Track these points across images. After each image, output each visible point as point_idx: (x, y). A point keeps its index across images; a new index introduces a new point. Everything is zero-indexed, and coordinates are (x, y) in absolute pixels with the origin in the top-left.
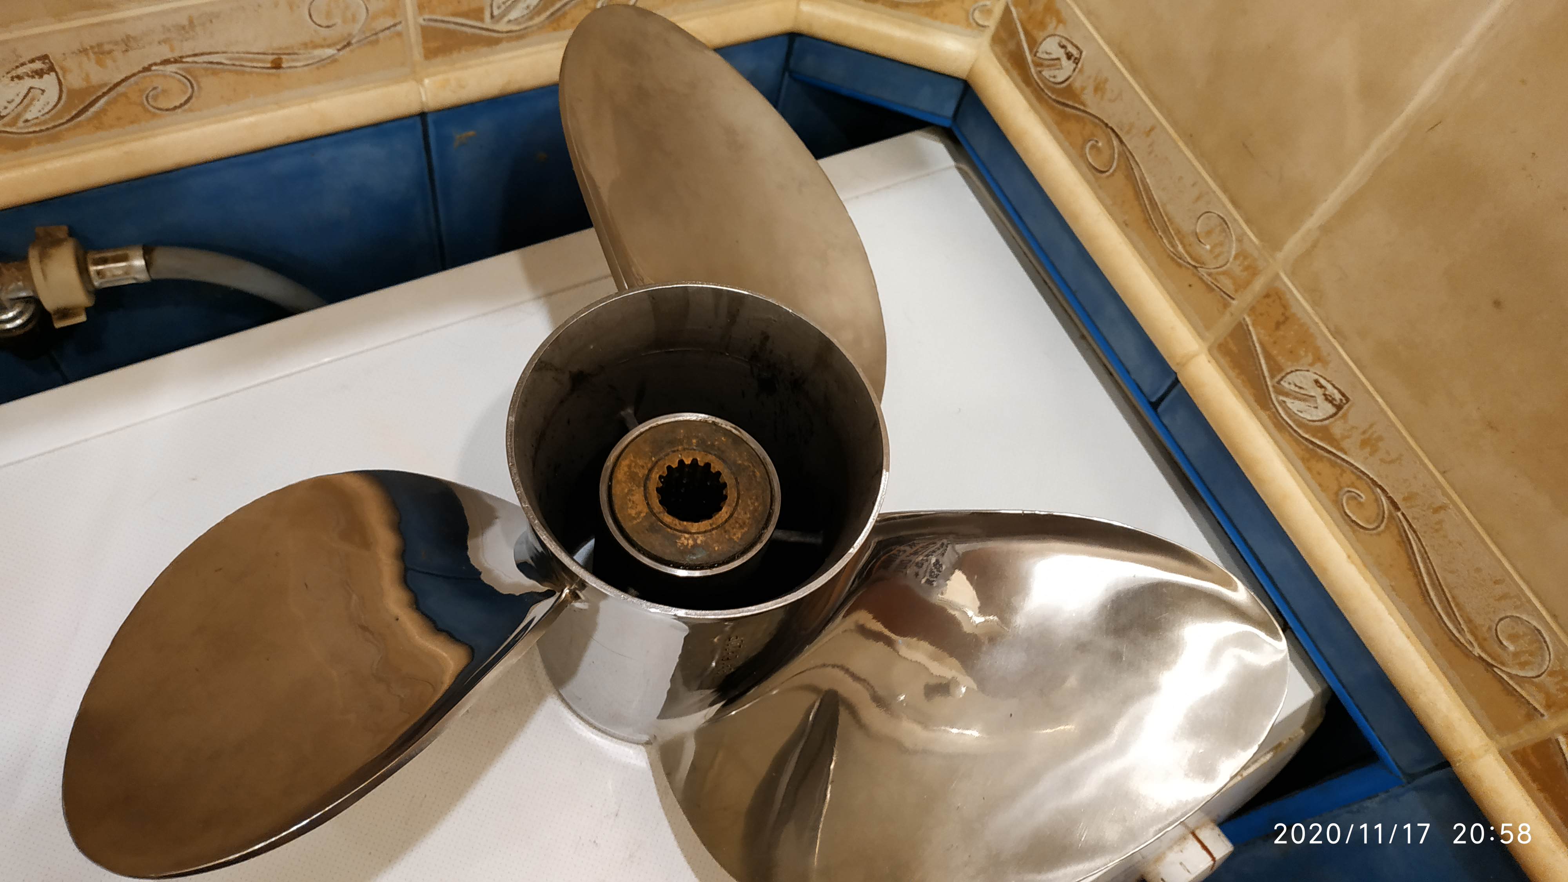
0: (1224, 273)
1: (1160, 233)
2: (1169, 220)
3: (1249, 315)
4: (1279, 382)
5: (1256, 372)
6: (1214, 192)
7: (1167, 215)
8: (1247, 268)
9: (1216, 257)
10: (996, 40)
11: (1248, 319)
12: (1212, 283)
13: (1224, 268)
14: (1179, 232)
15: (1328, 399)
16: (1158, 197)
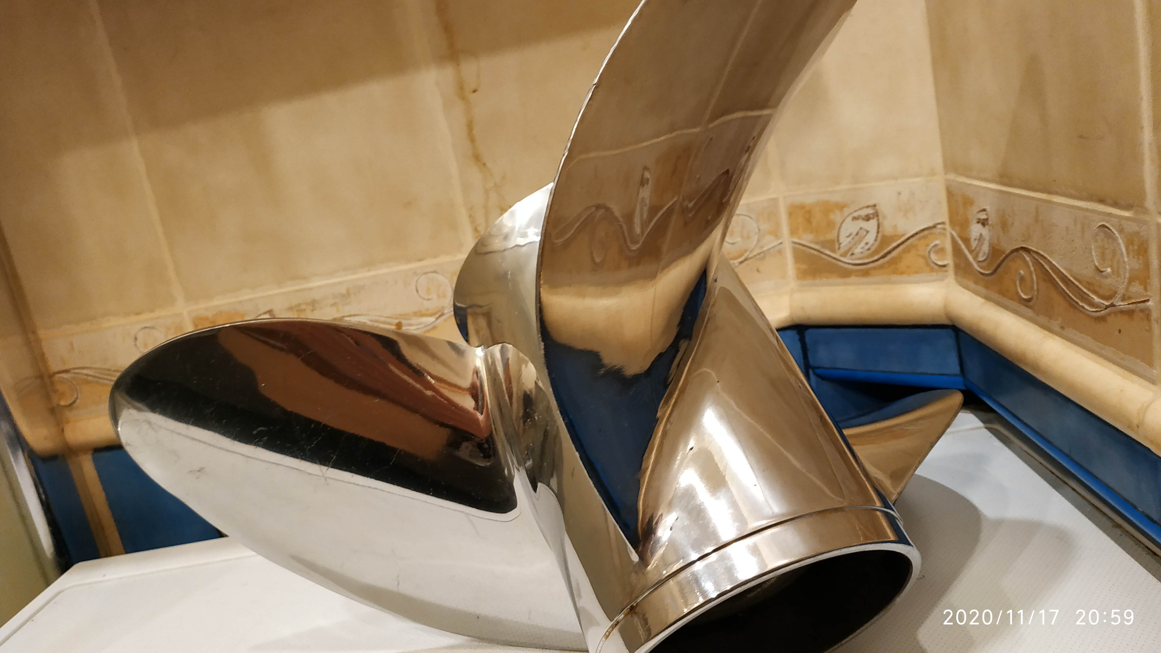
0: (1130, 282)
1: (1081, 304)
2: (1078, 280)
6: (1087, 209)
8: (1139, 252)
9: (1118, 272)
10: (956, 268)
12: (1129, 304)
13: (1127, 276)
16: (1065, 269)
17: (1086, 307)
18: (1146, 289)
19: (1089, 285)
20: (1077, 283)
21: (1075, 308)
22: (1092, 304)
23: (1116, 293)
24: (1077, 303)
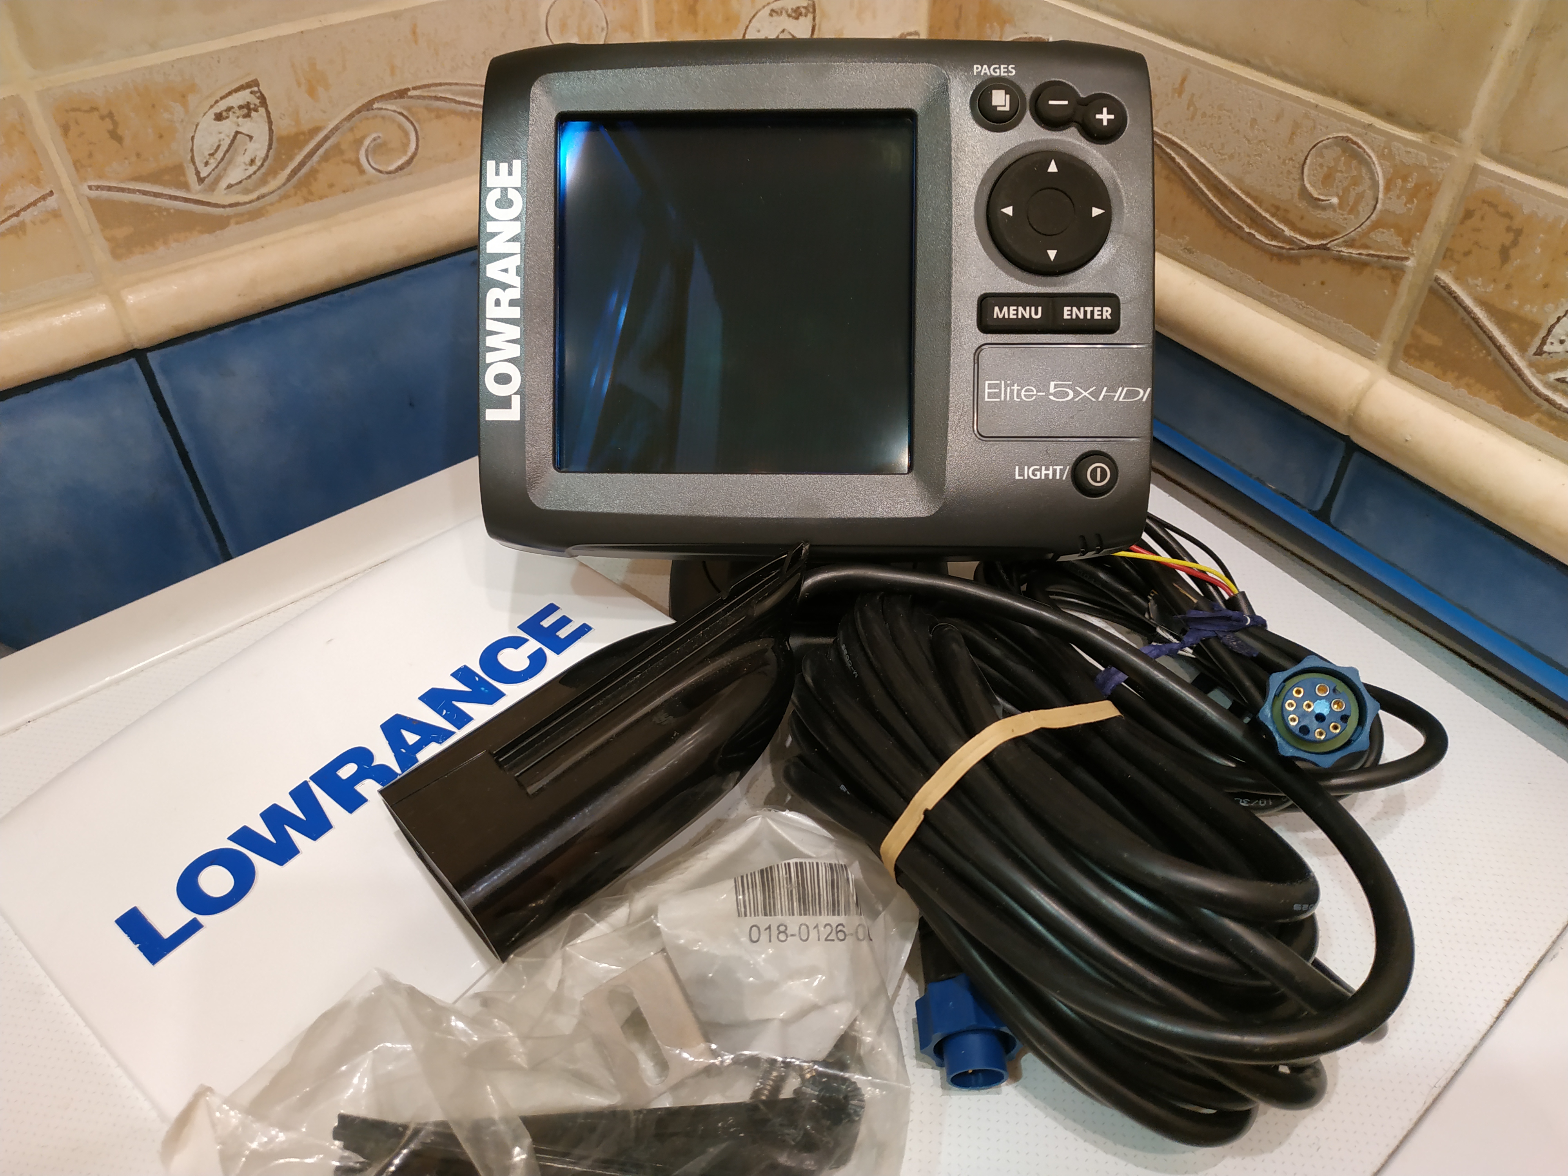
0: (1375, 226)
1: (1247, 230)
2: (1255, 200)
3: (1444, 268)
4: (1539, 352)
5: (1490, 358)
6: (1317, 106)
7: (1248, 194)
8: (1413, 194)
9: (1353, 210)
11: (1446, 278)
12: (1360, 254)
13: (1374, 215)
14: (1278, 208)
16: (1227, 175)
17: (1258, 236)
18: (1407, 243)
19: (1276, 211)
20: (1249, 201)
21: (1231, 231)
22: (1274, 234)
23: (1336, 233)
24: (1240, 227)
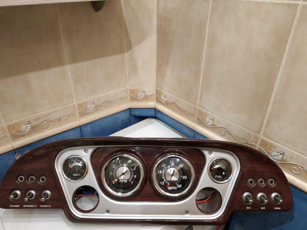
2: (184, 110)
5: (203, 123)
6: (187, 103)
8: (195, 110)
10: (156, 101)
11: (198, 116)
15: (211, 120)
16: (182, 108)
17: (185, 113)
18: (195, 113)
23: (190, 113)
